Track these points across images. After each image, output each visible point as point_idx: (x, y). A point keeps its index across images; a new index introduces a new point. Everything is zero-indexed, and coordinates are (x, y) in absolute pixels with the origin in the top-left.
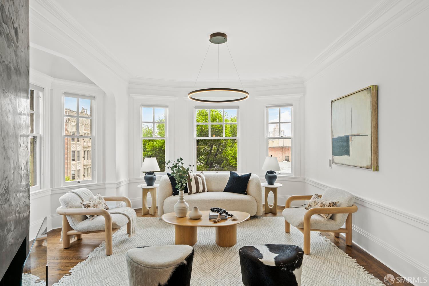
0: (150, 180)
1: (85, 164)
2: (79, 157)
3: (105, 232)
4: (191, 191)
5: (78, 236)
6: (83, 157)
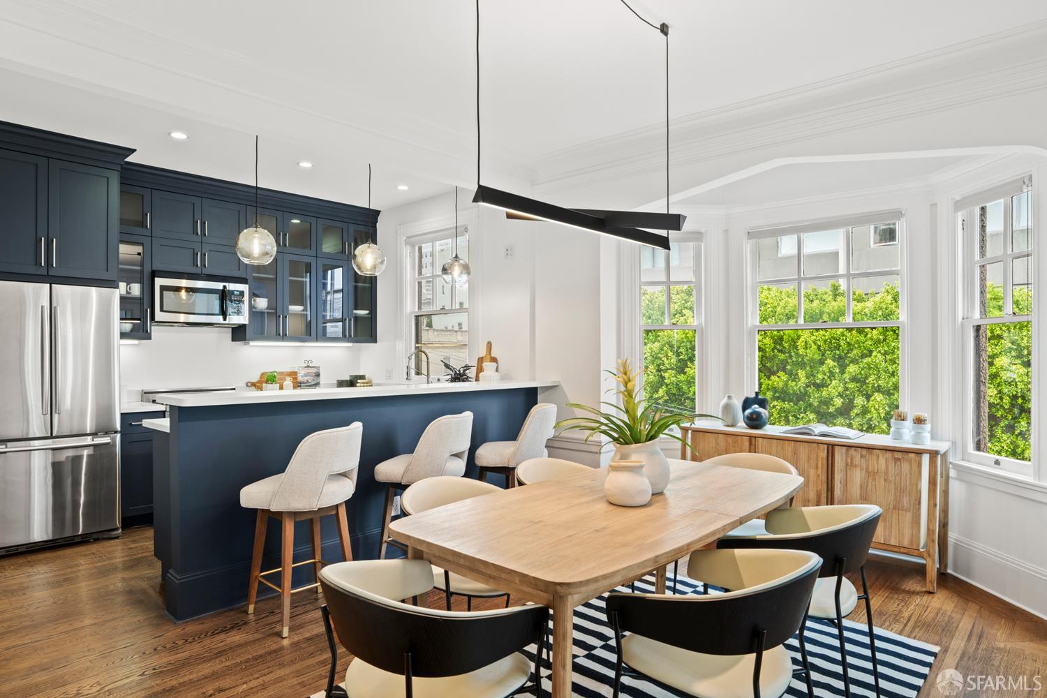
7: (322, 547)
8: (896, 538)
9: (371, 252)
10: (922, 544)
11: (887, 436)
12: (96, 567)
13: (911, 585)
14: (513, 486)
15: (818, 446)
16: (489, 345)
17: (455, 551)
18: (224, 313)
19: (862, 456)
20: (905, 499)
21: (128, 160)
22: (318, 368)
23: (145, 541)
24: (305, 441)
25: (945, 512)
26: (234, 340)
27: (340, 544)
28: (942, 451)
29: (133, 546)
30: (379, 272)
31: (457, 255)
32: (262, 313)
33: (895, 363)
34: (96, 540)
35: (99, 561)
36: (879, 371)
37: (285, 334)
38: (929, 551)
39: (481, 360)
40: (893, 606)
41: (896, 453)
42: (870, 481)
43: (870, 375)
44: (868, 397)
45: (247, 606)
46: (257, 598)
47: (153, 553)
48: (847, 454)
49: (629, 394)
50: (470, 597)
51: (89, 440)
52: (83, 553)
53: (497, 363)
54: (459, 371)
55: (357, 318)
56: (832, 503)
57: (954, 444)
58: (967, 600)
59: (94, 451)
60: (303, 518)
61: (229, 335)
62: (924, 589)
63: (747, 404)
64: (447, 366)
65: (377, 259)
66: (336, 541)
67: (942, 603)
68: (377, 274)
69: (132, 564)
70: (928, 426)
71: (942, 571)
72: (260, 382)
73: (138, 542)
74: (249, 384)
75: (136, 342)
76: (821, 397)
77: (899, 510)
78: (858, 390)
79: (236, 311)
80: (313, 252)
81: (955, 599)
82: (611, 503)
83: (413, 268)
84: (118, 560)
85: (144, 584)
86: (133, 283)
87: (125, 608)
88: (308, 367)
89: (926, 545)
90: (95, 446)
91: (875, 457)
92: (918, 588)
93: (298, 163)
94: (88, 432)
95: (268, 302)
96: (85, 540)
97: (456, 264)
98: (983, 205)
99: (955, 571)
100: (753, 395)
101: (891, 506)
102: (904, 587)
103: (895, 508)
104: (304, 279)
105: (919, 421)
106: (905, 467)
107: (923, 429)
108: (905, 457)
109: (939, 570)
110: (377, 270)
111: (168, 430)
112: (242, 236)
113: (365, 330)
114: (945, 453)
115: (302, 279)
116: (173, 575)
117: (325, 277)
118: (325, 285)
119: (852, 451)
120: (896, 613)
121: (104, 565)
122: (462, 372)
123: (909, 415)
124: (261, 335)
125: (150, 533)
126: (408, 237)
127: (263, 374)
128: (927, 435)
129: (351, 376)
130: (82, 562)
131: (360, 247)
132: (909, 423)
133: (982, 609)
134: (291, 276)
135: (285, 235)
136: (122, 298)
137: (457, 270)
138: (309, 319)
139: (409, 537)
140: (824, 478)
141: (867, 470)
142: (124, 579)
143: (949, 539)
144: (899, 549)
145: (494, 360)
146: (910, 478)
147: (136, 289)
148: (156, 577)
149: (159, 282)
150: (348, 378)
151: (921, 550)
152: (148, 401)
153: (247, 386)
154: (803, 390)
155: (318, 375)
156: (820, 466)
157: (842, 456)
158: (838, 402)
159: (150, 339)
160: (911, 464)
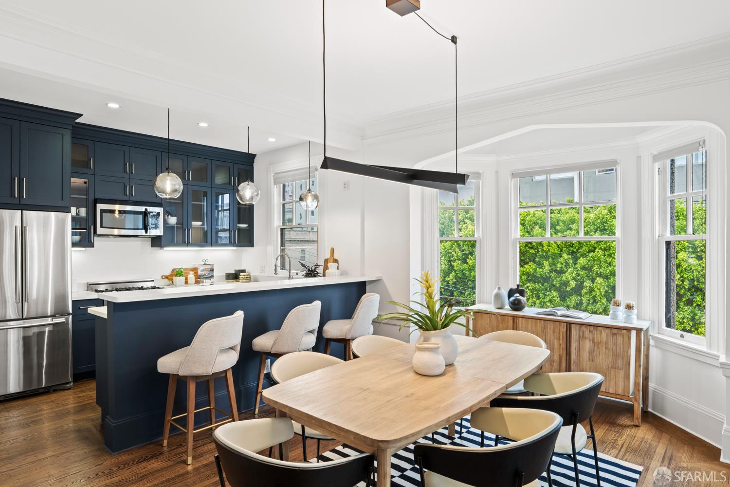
7: (215, 397)
8: (613, 388)
9: (249, 188)
10: (631, 392)
11: (607, 316)
12: (54, 412)
13: (624, 420)
14: (349, 359)
15: (560, 324)
16: (333, 250)
17: (309, 415)
18: (146, 228)
19: (590, 331)
20: (619, 361)
21: (77, 121)
22: (212, 265)
23: (89, 391)
24: (203, 327)
25: (647, 369)
26: (152, 246)
27: (227, 395)
28: (645, 328)
29: (81, 395)
30: (255, 201)
31: (309, 188)
32: (172, 227)
33: (611, 256)
34: (55, 391)
35: (57, 407)
36: (601, 262)
37: (189, 242)
38: (636, 397)
39: (326, 261)
40: (611, 436)
41: (613, 329)
42: (596, 349)
43: (595, 265)
44: (593, 281)
45: (163, 440)
46: (169, 434)
47: (95, 400)
48: (580, 330)
49: (430, 296)
50: (319, 440)
51: (49, 321)
52: (45, 401)
53: (338, 263)
54: (312, 269)
55: (239, 230)
56: (570, 371)
57: (653, 322)
58: (661, 430)
59: (53, 328)
60: (202, 380)
61: (150, 243)
62: (632, 424)
63: (511, 293)
64: (303, 265)
65: (253, 193)
66: (225, 392)
67: (644, 434)
68: (254, 203)
69: (81, 409)
70: (635, 311)
71: (645, 410)
72: (171, 275)
73: (85, 392)
74: (164, 277)
75: (83, 249)
76: (561, 280)
77: (615, 369)
78: (587, 276)
79: (154, 226)
80: (208, 184)
81: (654, 431)
82: (417, 373)
83: (279, 195)
84: (70, 406)
85: (89, 425)
86: (81, 207)
87: (76, 443)
88: (205, 264)
89: (633, 393)
90: (54, 324)
91: (599, 332)
92: (629, 423)
93: (198, 124)
94: (49, 315)
95: (177, 219)
96: (47, 391)
97: (309, 194)
98: (673, 158)
99: (654, 410)
100: (516, 287)
101: (610, 366)
102: (619, 422)
103: (612, 368)
104: (203, 203)
105: (629, 307)
106: (620, 339)
107: (632, 312)
108: (620, 332)
109: (642, 409)
110: (254, 200)
111: (106, 317)
112: (158, 178)
113: (245, 238)
114: (647, 329)
115: (201, 203)
116: (110, 420)
117: (217, 201)
118: (217, 207)
119: (583, 328)
120: (613, 441)
121: (61, 410)
122: (313, 269)
123: (622, 303)
124: (172, 243)
125: (93, 385)
126: (276, 174)
127: (173, 270)
128: (634, 317)
129: (235, 270)
130: (45, 407)
131: (242, 184)
132: (622, 308)
133: (672, 438)
134: (193, 201)
135: (189, 173)
136: (73, 218)
137: (309, 198)
138: (206, 229)
139: (276, 403)
140: (564, 346)
141: (593, 342)
142: (74, 421)
143: (649, 388)
144: (616, 395)
145: (336, 261)
146: (623, 348)
147: (83, 212)
148: (97, 419)
149: (100, 207)
150: (234, 272)
151: (631, 397)
152: (92, 290)
153: (162, 278)
154: (547, 275)
155: (212, 270)
156: (561, 337)
157: (576, 332)
158: (573, 284)
159: (93, 247)
160: (623, 337)
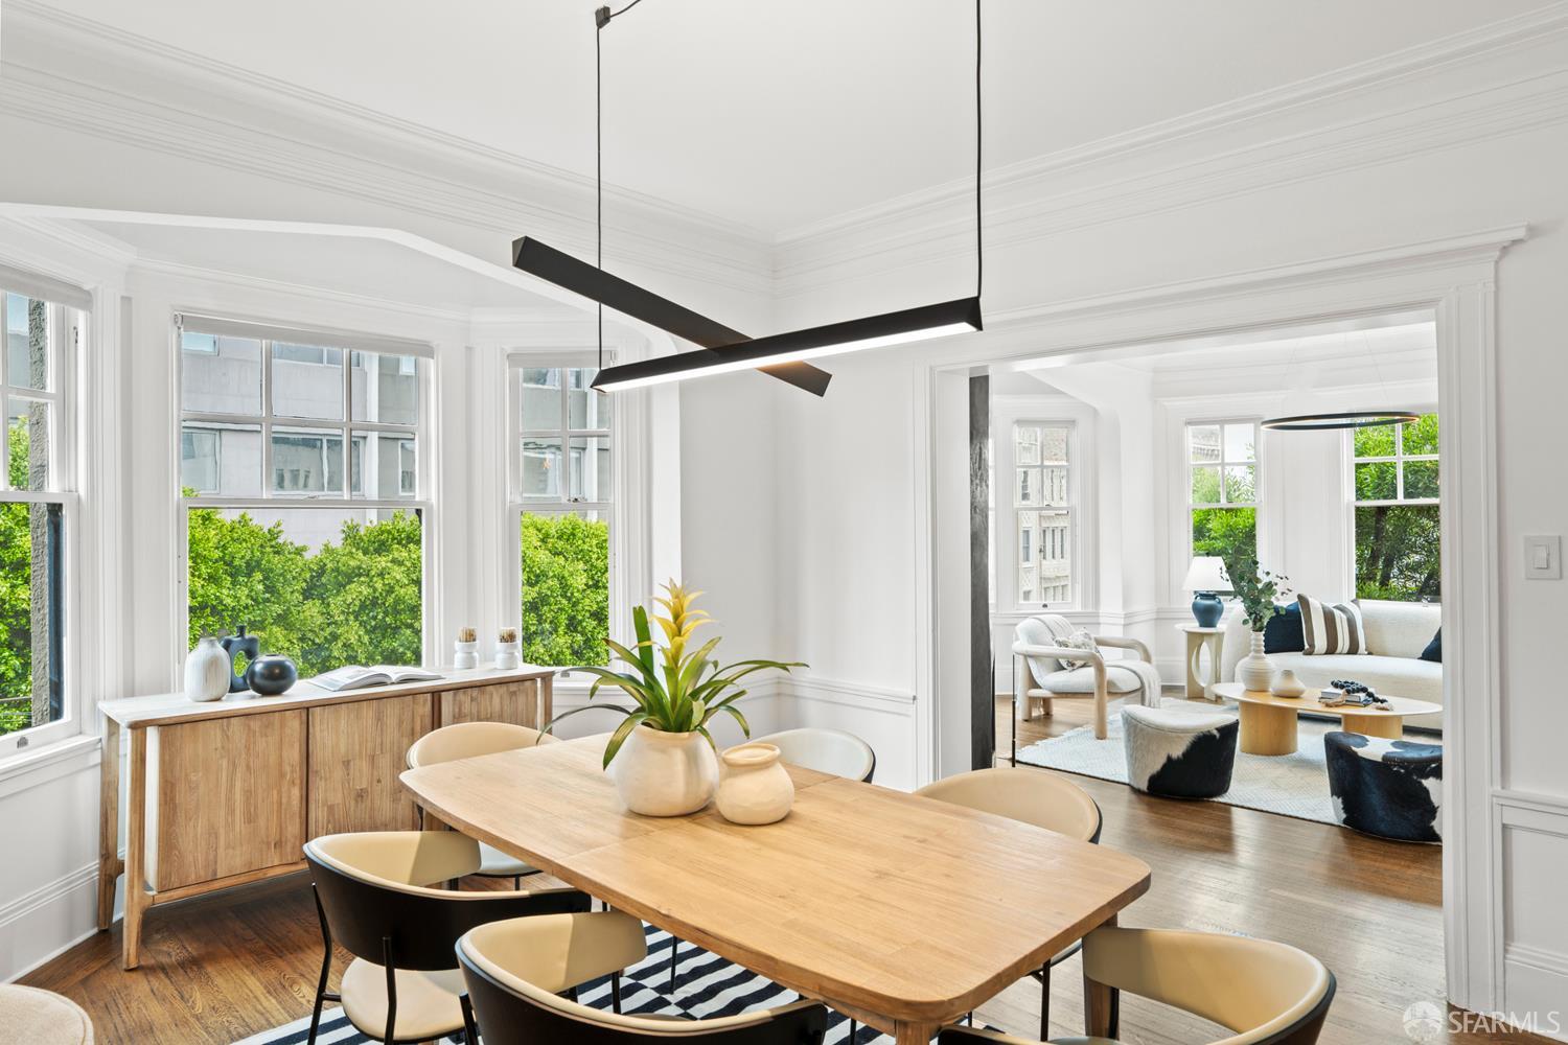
0: (1207, 614)
1: (1047, 574)
2: (1027, 548)
3: (1093, 698)
4: (1312, 646)
5: (1046, 702)
6: (1040, 551)
41: (512, 685)
48: (455, 701)
70: (517, 643)
91: (488, 697)
106: (521, 701)
108: (521, 688)
128: (518, 654)
146: (527, 716)
156: (417, 729)
157: (450, 707)
160: (527, 695)
